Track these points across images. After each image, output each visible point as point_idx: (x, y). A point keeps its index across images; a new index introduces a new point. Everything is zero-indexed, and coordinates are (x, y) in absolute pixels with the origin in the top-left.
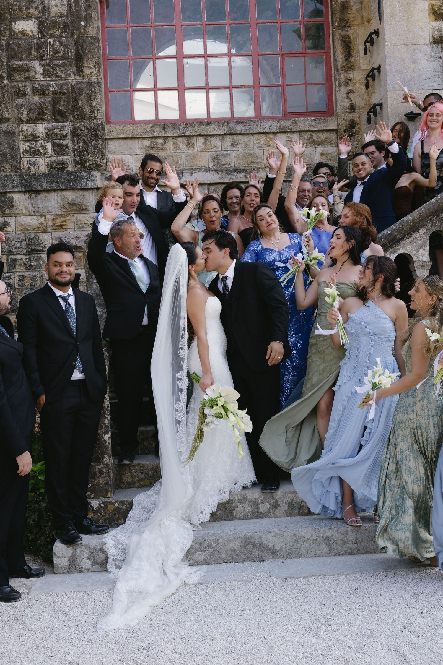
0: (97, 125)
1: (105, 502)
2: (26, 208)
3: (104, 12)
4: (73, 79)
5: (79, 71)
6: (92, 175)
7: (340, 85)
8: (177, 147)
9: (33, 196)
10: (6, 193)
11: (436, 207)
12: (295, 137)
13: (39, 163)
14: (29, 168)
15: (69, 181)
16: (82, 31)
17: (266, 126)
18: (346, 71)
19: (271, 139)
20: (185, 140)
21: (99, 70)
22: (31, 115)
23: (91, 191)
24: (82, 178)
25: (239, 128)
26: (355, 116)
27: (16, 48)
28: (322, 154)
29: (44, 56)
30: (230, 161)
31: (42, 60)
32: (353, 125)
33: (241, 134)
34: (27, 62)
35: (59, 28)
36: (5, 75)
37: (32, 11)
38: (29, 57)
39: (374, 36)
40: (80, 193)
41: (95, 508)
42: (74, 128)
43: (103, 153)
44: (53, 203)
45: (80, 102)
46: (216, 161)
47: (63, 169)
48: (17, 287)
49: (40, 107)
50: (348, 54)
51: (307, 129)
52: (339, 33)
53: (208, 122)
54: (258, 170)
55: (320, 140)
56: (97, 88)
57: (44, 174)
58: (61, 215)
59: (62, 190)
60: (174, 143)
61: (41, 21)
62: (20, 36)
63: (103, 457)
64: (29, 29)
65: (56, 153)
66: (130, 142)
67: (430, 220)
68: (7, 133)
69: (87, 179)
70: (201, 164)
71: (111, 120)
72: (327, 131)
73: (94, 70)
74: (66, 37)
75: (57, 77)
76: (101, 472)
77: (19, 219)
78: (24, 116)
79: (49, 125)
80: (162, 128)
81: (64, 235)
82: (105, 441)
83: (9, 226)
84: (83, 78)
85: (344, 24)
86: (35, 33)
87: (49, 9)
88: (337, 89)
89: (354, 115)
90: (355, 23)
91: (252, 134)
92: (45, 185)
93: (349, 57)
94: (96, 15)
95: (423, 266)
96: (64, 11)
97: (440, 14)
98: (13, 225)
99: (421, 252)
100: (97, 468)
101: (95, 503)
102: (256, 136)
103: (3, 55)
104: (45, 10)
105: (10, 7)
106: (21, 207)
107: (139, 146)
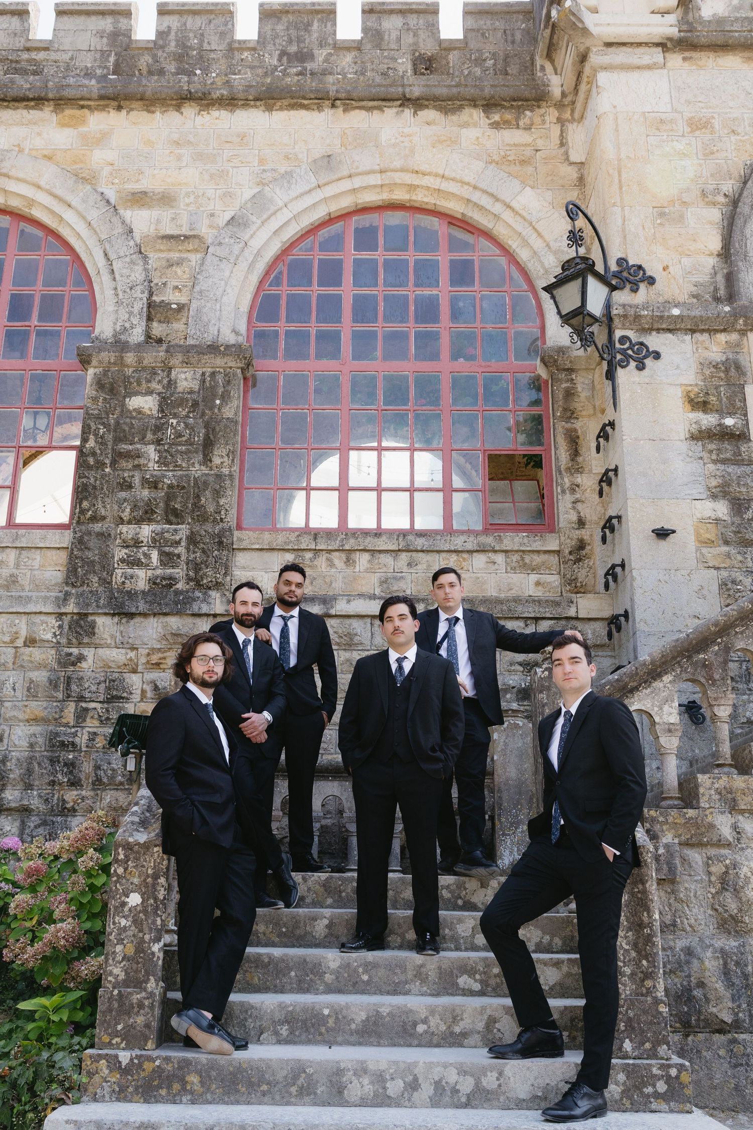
0: (223, 531)
1: (141, 1056)
2: (112, 636)
3: (248, 391)
4: (198, 470)
5: (207, 460)
6: (210, 596)
7: (563, 492)
8: (331, 564)
9: (124, 620)
10: (86, 615)
11: (686, 644)
12: (500, 558)
13: (138, 577)
14: (123, 583)
15: (176, 603)
16: (216, 411)
17: (458, 542)
18: (572, 474)
19: (464, 559)
20: (343, 556)
21: (233, 460)
22: (135, 514)
23: (205, 618)
24: (194, 599)
25: (420, 543)
26: (585, 534)
27: (127, 429)
28: (538, 584)
29: (162, 440)
30: (405, 587)
31: (159, 445)
32: (581, 545)
33: (423, 551)
34: (139, 446)
35: (186, 407)
36: (107, 461)
37: (154, 385)
38: (142, 440)
39: (608, 428)
40: (190, 620)
41: (124, 1064)
42: (192, 532)
43: (227, 568)
44: (150, 631)
45: (203, 500)
46: (385, 586)
47: (171, 586)
48: (84, 749)
49: (149, 503)
50: (575, 452)
51: (516, 548)
52: (561, 426)
53: (378, 533)
55: (534, 563)
56: (228, 482)
57: (143, 592)
58: (159, 649)
59: (165, 614)
60: (327, 559)
61: (164, 398)
62: (134, 414)
63: (147, 981)
64: (147, 407)
65: (163, 564)
66: (265, 554)
67: (679, 662)
68: (100, 535)
69: (202, 602)
70: (364, 590)
71: (244, 526)
72: (545, 552)
73: (226, 459)
74: (194, 418)
75: (176, 466)
76: (141, 1005)
77: (100, 651)
78: (126, 515)
79: (158, 528)
80: (312, 538)
81: (160, 677)
82: (153, 954)
83: (86, 660)
84: (211, 469)
85: (569, 414)
86: (155, 412)
87: (176, 383)
88: (560, 497)
89: (583, 532)
90: (584, 413)
91: (439, 552)
92: (142, 606)
93: (576, 456)
94: (236, 392)
95: (670, 731)
96: (195, 386)
97: (699, 404)
98: (90, 660)
99: (666, 708)
100: (136, 997)
101: (125, 1057)
102: (444, 555)
103: (110, 437)
104: (171, 384)
105: (126, 380)
106: (106, 636)
107: (278, 561)
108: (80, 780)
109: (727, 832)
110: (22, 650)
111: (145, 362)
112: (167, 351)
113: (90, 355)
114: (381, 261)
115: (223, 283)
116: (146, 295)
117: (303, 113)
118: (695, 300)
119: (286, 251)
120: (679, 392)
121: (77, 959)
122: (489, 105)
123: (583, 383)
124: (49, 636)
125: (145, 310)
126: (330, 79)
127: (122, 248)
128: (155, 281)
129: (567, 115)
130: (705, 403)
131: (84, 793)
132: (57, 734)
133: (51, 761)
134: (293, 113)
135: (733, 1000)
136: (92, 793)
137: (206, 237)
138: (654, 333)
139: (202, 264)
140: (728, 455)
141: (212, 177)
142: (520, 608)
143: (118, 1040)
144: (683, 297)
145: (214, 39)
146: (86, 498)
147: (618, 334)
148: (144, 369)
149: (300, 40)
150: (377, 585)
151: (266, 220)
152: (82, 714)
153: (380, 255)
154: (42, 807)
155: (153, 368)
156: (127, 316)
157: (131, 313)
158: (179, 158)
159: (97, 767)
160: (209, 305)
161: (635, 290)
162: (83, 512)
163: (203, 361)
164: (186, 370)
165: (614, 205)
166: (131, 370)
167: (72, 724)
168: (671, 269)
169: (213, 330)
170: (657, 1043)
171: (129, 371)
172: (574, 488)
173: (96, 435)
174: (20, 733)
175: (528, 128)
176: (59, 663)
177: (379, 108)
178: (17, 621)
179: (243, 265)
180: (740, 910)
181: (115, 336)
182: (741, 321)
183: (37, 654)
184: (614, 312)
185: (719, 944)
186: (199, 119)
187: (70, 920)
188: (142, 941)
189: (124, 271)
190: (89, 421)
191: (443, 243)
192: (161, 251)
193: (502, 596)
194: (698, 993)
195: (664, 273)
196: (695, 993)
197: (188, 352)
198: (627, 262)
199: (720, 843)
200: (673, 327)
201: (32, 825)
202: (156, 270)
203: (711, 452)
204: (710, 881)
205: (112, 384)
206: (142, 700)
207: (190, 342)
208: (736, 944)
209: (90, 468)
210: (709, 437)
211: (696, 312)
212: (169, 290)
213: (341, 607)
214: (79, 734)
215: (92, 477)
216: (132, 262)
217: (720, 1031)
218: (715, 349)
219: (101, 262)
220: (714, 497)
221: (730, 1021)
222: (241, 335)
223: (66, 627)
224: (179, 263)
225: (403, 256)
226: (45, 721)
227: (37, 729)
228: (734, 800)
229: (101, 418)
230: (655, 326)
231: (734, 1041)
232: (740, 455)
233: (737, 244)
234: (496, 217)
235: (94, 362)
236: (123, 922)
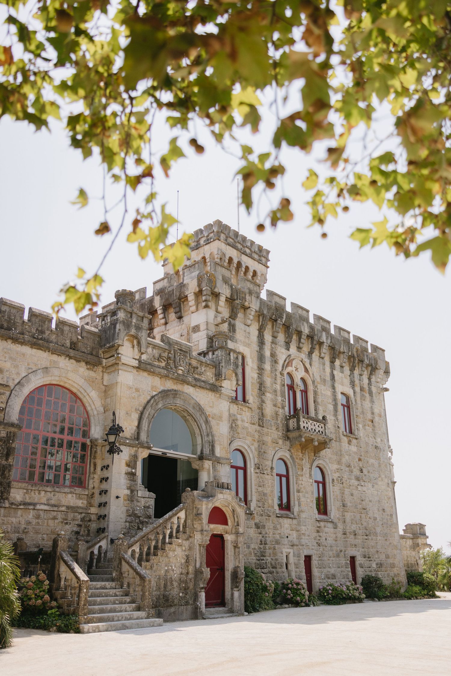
0: (9, 482)
4: (4, 462)
5: (7, 459)
6: (5, 502)
12: (74, 495)
16: (10, 444)
17: (66, 490)
18: (93, 474)
19: (66, 495)
20: (38, 492)
21: (13, 460)
23: (3, 508)
25: (57, 489)
28: (82, 503)
30: (52, 502)
32: (93, 494)
33: (57, 492)
35: (2, 442)
39: (108, 467)
43: (9, 493)
45: (5, 472)
46: (48, 501)
51: (78, 493)
53: (47, 485)
54: (62, 507)
55: (82, 497)
56: (12, 467)
60: (34, 492)
66: (19, 490)
69: (2, 503)
73: (11, 460)
74: (4, 446)
84: (8, 463)
85: (95, 457)
88: (89, 479)
89: (94, 490)
90: (98, 458)
95: (137, 553)
96: (5, 435)
97: (128, 465)
99: (137, 549)
107: (21, 492)
114: (53, 401)
115: (14, 403)
117: (41, 351)
118: (131, 438)
119: (29, 393)
120: (124, 461)
122: (87, 363)
123: (99, 449)
126: (51, 344)
129: (104, 370)
134: (38, 351)
137: (11, 386)
138: (122, 445)
139: (10, 396)
140: (132, 479)
141: (14, 366)
142: (78, 510)
143: (83, 614)
144: (129, 436)
145: (19, 318)
149: (42, 326)
150: (46, 501)
151: (28, 385)
153: (52, 399)
158: (5, 358)
160: (11, 410)
161: (120, 433)
163: (8, 428)
164: (3, 430)
165: (118, 409)
168: (127, 429)
169: (12, 418)
170: (150, 609)
172: (93, 478)
175: (95, 372)
177: (60, 355)
179: (20, 398)
182: (138, 445)
186: (12, 345)
188: (86, 597)
191: (69, 399)
193: (74, 506)
197: (5, 425)
198: (119, 425)
200: (125, 445)
203: (129, 477)
207: (5, 421)
210: (129, 474)
211: (131, 442)
213: (38, 507)
218: (133, 452)
220: (128, 489)
222: (17, 421)
224: (3, 394)
225: (58, 401)
232: (134, 479)
233: (141, 425)
234: (85, 397)
236: (84, 594)
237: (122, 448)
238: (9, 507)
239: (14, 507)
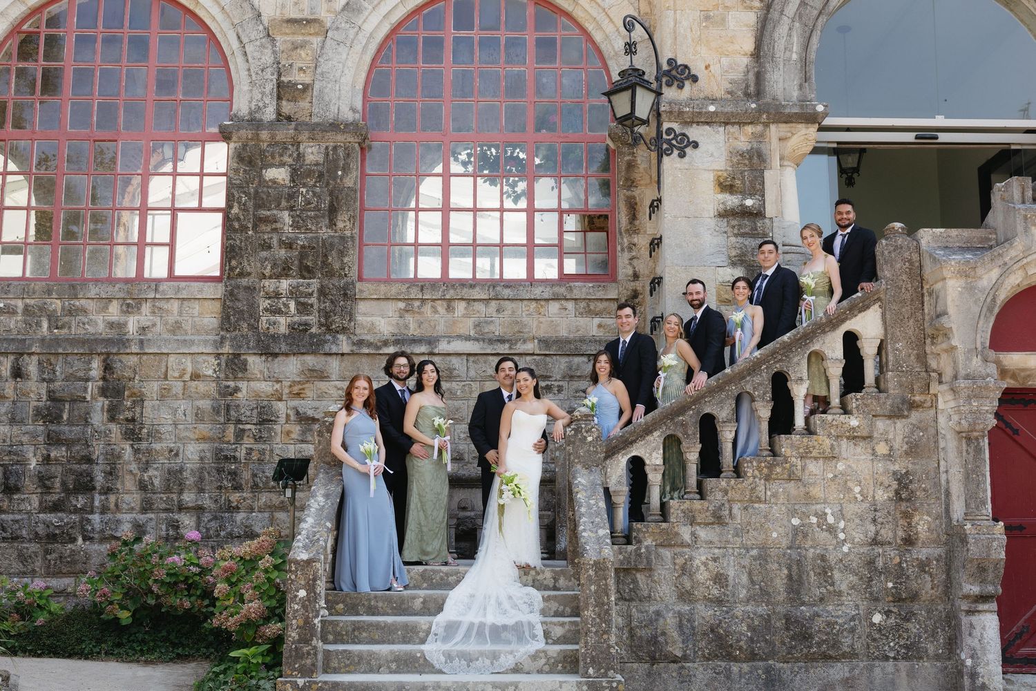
0: (347, 284)
1: (310, 680)
2: (261, 372)
3: (365, 159)
4: (325, 233)
5: (332, 224)
6: (338, 339)
7: (623, 250)
8: (436, 311)
9: (270, 359)
10: (239, 355)
12: (570, 305)
13: (279, 323)
14: (268, 328)
15: (311, 345)
16: (339, 181)
17: (537, 292)
18: (630, 235)
19: (542, 306)
20: (445, 304)
21: (354, 224)
22: (275, 270)
23: (335, 357)
24: (326, 342)
25: (507, 292)
26: (638, 285)
27: (265, 197)
28: (600, 326)
29: (294, 206)
30: (494, 330)
31: (292, 211)
32: (635, 294)
33: (509, 299)
34: (275, 212)
35: (313, 177)
37: (286, 159)
38: (278, 206)
39: (657, 203)
40: (323, 358)
41: (300, 687)
42: (322, 286)
43: (351, 315)
44: (292, 368)
45: (330, 258)
46: (478, 328)
47: (306, 330)
48: (243, 461)
49: (286, 261)
50: (633, 217)
51: (583, 297)
52: (623, 194)
53: (473, 283)
54: (525, 341)
55: (597, 309)
56: (350, 243)
57: (284, 336)
58: (299, 382)
59: (303, 354)
60: (432, 307)
61: (294, 169)
62: (270, 184)
63: (312, 640)
64: (280, 178)
65: (299, 312)
66: (383, 303)
67: (665, 423)
68: (247, 288)
69: (332, 344)
70: (462, 332)
71: (365, 277)
72: (607, 300)
73: (348, 223)
74: (320, 187)
75: (307, 229)
76: (308, 653)
77: (252, 383)
78: (267, 272)
79: (294, 282)
80: (420, 289)
81: (300, 404)
82: (315, 624)
83: (241, 391)
84: (336, 232)
85: (629, 183)
86: (287, 182)
87: (304, 156)
88: (620, 254)
89: (637, 283)
90: (642, 182)
91: (521, 300)
92: (284, 348)
93: (634, 220)
94: (355, 165)
95: (656, 470)
96: (321, 159)
97: (726, 186)
98: (244, 391)
99: (654, 454)
100: (305, 649)
101: (301, 682)
102: (525, 302)
103: (250, 204)
104: (300, 157)
105: (262, 153)
106: (256, 372)
107: (392, 308)
108: (241, 485)
109: (687, 537)
110: (189, 383)
111: (278, 138)
112: (296, 129)
113: (231, 132)
114: (477, 39)
115: (341, 65)
116: (275, 76)
118: (730, 96)
119: (394, 30)
120: (711, 177)
121: (263, 625)
123: (643, 156)
124: (210, 372)
125: (275, 90)
127: (254, 32)
128: (283, 63)
130: (731, 186)
131: (245, 495)
132: (221, 450)
133: (218, 470)
135: (683, 643)
136: (251, 495)
137: (325, 20)
138: (695, 125)
139: (322, 48)
140: (747, 230)
142: (584, 347)
143: (296, 673)
144: (719, 93)
146: (234, 257)
147: (666, 126)
148: (277, 143)
150: (472, 327)
151: (376, 6)
152: (240, 434)
153: (475, 34)
154: (213, 506)
155: (285, 143)
156: (260, 96)
157: (263, 94)
159: (254, 475)
160: (330, 86)
161: (681, 87)
162: (232, 269)
163: (326, 137)
164: (312, 144)
165: (668, 8)
166: (266, 144)
167: (232, 442)
168: (712, 68)
169: (334, 109)
170: (608, 669)
171: (264, 146)
172: (632, 246)
173: (239, 203)
174: (192, 449)
176: (220, 394)
178: (184, 360)
179: (358, 48)
180: (692, 587)
181: (250, 113)
182: (764, 116)
183: (201, 387)
184: (662, 109)
185: (677, 608)
187: (256, 601)
188: (308, 617)
189: (256, 54)
190: (233, 190)
191: (530, 23)
192: (287, 34)
193: (571, 336)
194: (661, 639)
195: (706, 72)
196: (659, 639)
197: (313, 130)
198: (676, 62)
199: (683, 545)
200: (709, 120)
201: (206, 520)
202: (283, 52)
203: (733, 227)
204: (675, 569)
205: (250, 157)
206: (287, 422)
207: (315, 120)
208: (688, 608)
209: (235, 231)
210: (733, 215)
211: (728, 109)
212: (295, 71)
213: (443, 347)
214: (239, 450)
215: (238, 239)
216: (262, 46)
217: (674, 662)
218: (743, 139)
219: (235, 44)
220: (733, 264)
221: (680, 656)
222: (358, 112)
223: (224, 365)
224: (302, 46)
225: (495, 34)
226: (211, 440)
227: (205, 446)
228: (694, 516)
229: (243, 188)
230: (695, 120)
231: (683, 667)
232: (756, 230)
233: (766, 48)
235: (234, 138)
236: (296, 607)
237: (694, 133)
238: (352, 354)
239: (366, 351)
